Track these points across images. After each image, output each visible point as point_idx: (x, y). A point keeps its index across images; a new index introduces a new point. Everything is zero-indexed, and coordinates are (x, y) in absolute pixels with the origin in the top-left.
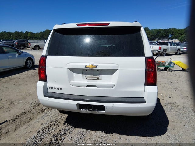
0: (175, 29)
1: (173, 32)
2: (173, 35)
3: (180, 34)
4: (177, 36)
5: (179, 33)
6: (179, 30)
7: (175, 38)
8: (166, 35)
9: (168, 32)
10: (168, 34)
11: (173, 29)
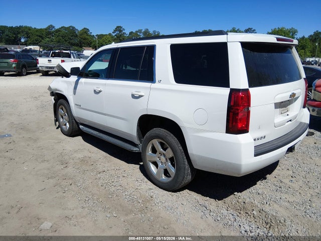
0: (30, 28)
1: (27, 33)
2: (27, 38)
3: (40, 36)
4: (37, 41)
5: (37, 36)
6: (37, 30)
7: (34, 44)
8: (15, 37)
9: (19, 33)
10: (19, 35)
11: (26, 27)
